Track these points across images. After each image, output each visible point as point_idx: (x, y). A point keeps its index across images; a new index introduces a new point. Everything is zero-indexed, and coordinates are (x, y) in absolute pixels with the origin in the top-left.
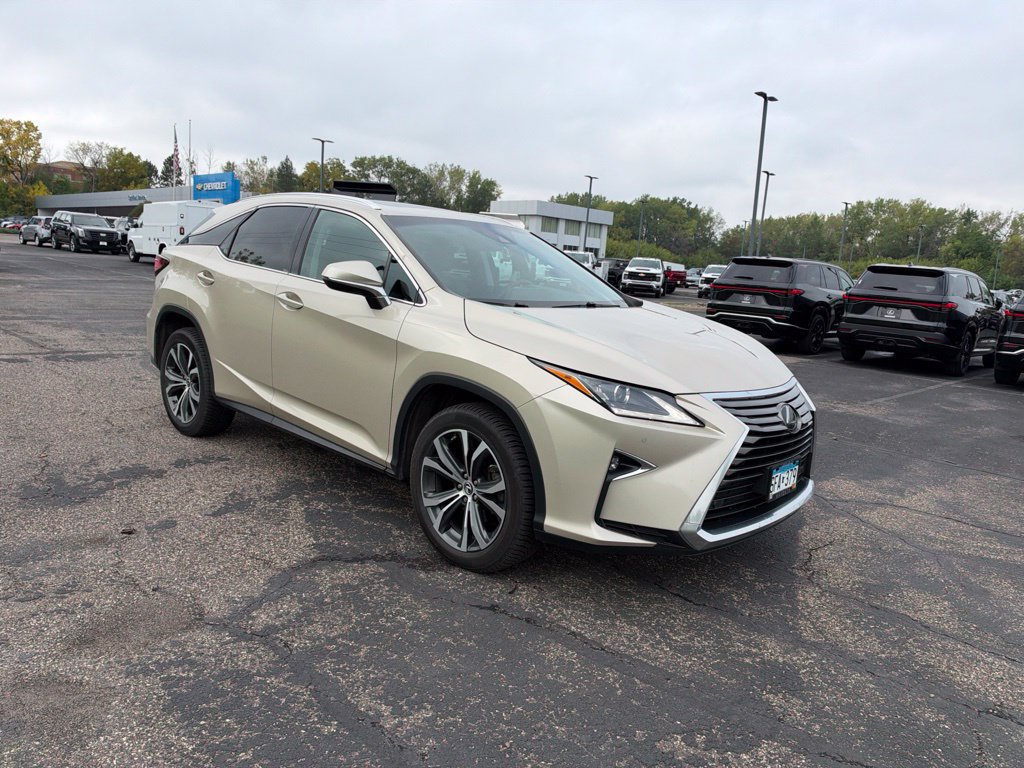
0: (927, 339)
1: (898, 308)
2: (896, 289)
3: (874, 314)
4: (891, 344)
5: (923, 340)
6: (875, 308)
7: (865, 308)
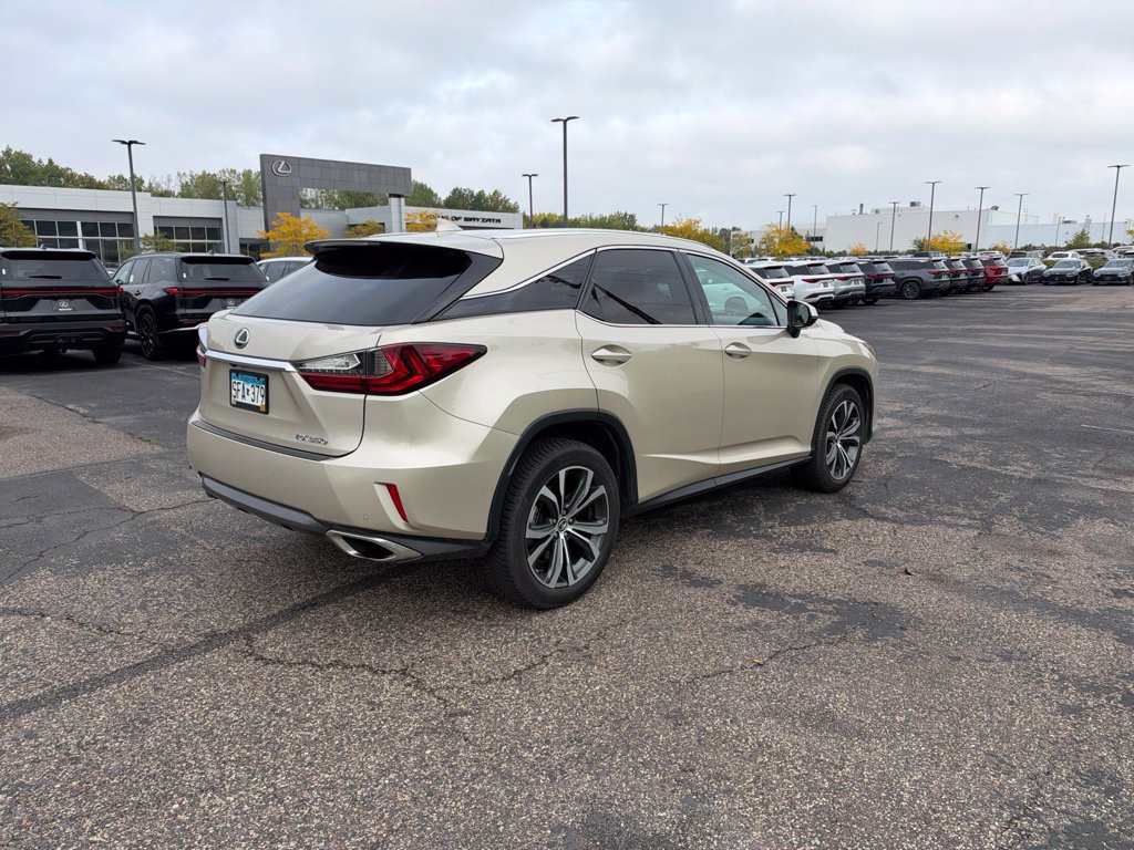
0: (113, 328)
1: (71, 298)
2: (60, 278)
3: (42, 309)
4: (74, 341)
5: (109, 330)
6: (42, 303)
7: (29, 303)
